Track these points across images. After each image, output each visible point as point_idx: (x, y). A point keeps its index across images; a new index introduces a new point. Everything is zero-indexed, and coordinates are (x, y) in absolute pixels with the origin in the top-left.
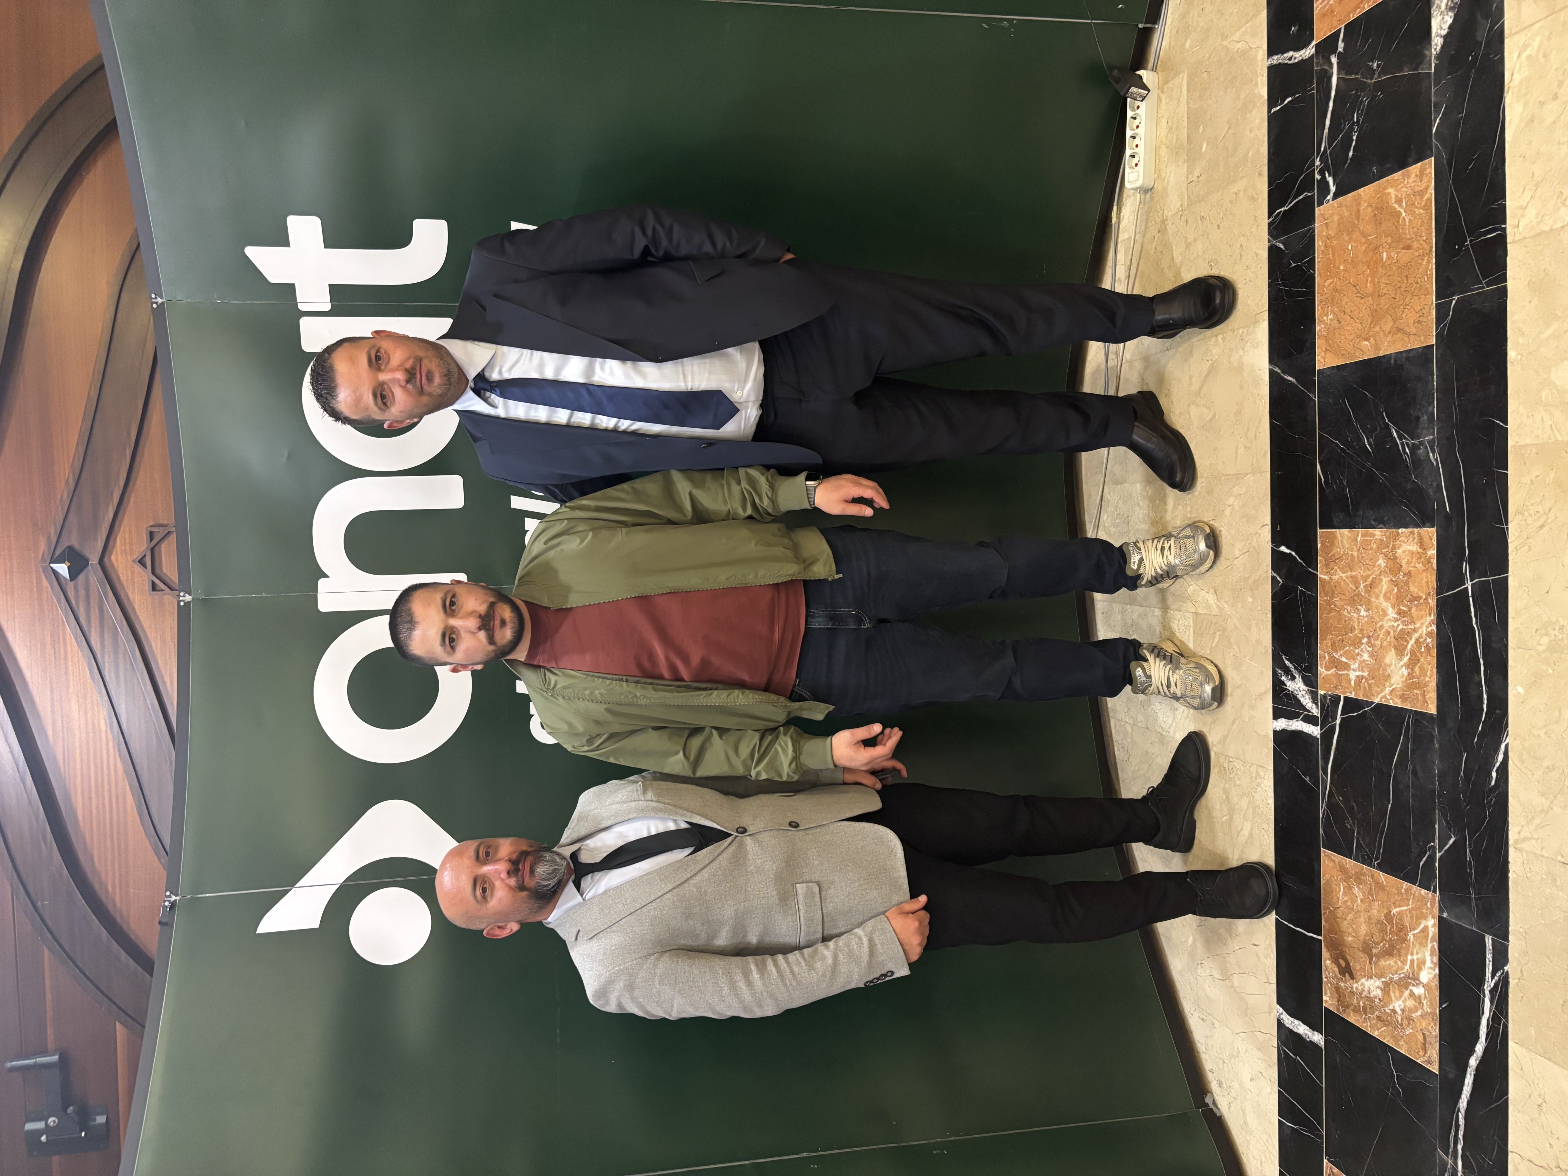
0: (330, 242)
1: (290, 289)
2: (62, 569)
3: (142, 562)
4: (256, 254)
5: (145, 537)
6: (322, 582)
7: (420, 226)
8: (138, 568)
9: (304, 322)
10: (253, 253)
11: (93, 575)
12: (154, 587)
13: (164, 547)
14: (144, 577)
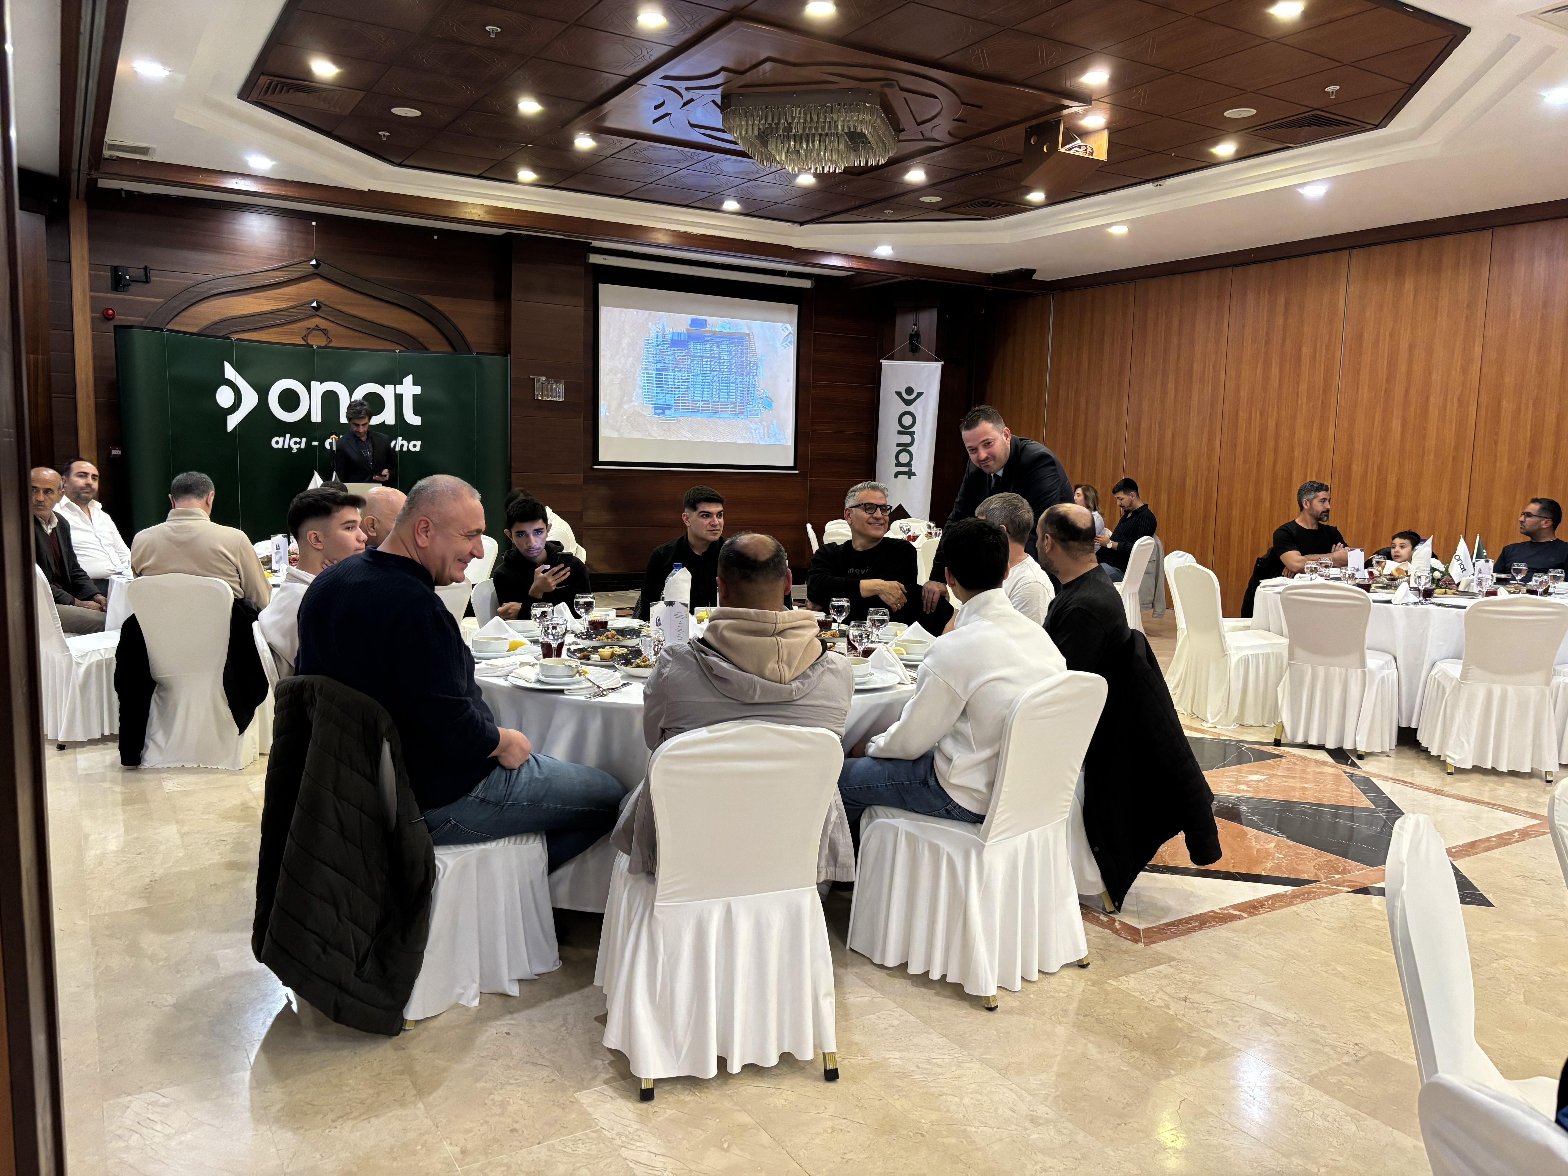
0: (414, 395)
1: (401, 384)
2: (315, 304)
3: (317, 326)
4: (410, 377)
5: (324, 328)
6: (319, 383)
7: (419, 418)
8: (315, 325)
9: (393, 386)
10: (411, 376)
11: (313, 312)
12: (309, 329)
13: (321, 332)
14: (312, 326)
